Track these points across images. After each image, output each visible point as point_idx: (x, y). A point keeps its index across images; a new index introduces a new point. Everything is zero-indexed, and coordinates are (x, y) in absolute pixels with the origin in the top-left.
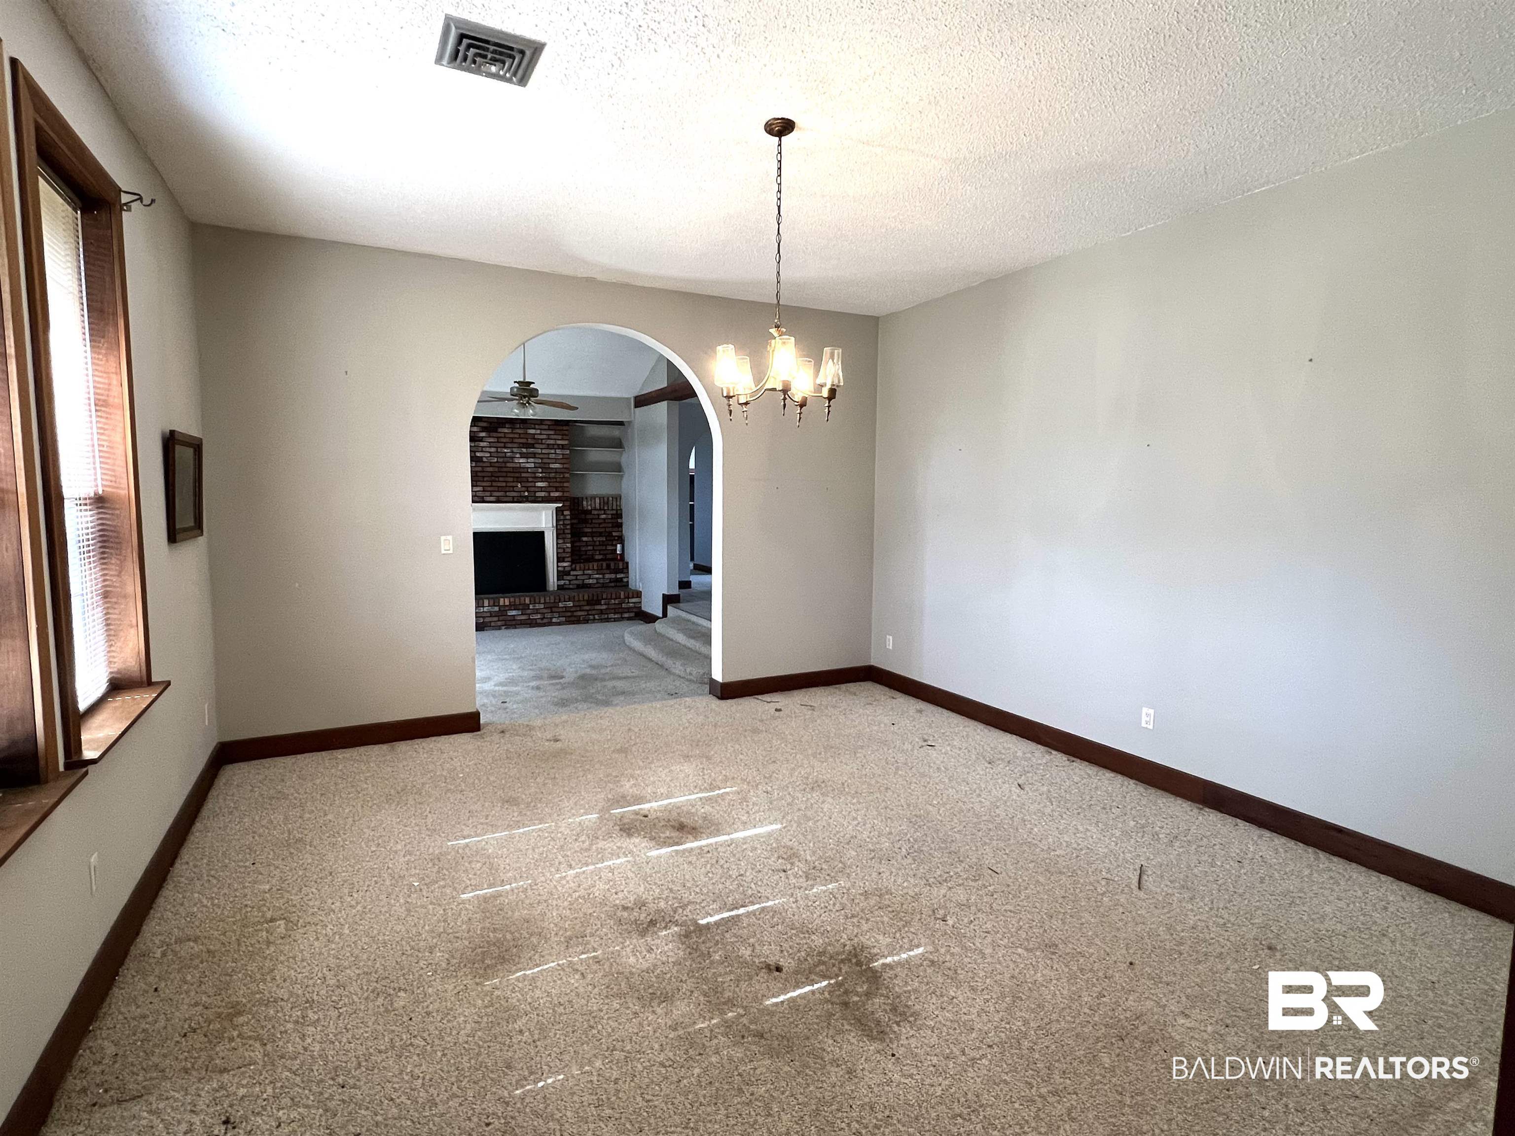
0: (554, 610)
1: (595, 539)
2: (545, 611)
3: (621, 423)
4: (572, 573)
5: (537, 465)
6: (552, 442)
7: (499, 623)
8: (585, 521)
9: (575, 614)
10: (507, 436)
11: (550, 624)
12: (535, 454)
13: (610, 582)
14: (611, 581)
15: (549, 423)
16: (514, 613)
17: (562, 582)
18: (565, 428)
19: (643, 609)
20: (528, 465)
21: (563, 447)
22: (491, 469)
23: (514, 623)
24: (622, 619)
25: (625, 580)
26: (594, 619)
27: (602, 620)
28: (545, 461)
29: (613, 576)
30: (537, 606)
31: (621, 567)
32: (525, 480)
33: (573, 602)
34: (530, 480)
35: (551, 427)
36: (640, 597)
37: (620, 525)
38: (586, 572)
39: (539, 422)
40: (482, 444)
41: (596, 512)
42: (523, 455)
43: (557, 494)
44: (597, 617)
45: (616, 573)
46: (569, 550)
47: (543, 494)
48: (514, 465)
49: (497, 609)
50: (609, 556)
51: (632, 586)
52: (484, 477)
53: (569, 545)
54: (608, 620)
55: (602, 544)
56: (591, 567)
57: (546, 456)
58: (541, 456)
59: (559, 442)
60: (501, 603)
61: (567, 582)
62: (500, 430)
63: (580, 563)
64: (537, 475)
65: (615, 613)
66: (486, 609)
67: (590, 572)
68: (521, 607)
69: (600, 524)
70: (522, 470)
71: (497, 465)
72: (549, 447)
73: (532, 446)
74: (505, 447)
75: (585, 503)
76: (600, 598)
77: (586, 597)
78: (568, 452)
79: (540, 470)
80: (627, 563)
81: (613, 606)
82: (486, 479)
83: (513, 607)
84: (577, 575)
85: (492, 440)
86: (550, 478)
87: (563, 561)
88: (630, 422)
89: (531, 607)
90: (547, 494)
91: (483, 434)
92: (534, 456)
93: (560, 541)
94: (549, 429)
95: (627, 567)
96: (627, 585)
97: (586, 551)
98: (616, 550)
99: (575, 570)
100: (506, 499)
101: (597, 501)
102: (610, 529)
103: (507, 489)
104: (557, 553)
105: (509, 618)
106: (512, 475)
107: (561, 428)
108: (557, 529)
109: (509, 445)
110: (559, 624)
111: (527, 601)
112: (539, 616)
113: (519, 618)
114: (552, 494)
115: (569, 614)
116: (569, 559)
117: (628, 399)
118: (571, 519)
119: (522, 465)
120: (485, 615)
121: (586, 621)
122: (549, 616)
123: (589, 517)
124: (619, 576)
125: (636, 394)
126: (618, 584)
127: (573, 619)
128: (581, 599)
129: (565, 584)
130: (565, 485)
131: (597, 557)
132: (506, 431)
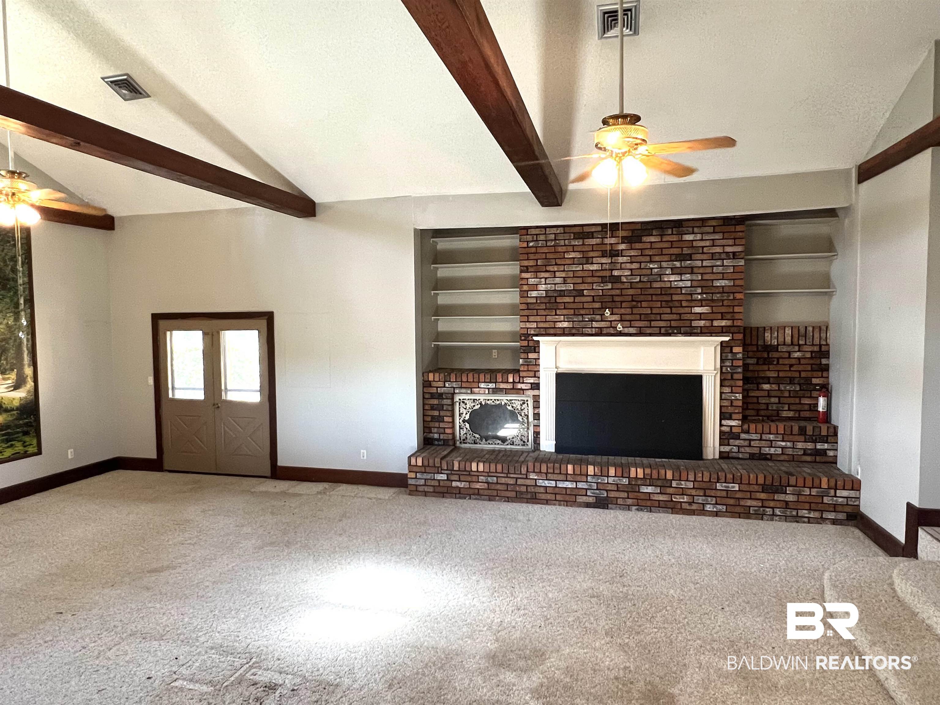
0: (708, 492)
1: (782, 387)
2: (694, 492)
3: (831, 213)
4: (743, 436)
5: (695, 284)
6: (718, 250)
7: (629, 502)
8: (767, 361)
9: (742, 503)
10: (654, 246)
11: (702, 512)
12: (692, 268)
13: (805, 454)
14: (805, 452)
15: (714, 223)
16: (650, 489)
17: (727, 449)
18: (739, 228)
19: (863, 509)
20: (681, 284)
21: (735, 256)
22: (631, 292)
23: (649, 503)
24: (821, 520)
25: (831, 453)
26: (774, 515)
27: (786, 518)
28: (706, 277)
29: (810, 446)
30: (683, 484)
31: (824, 433)
32: (677, 304)
33: (740, 484)
34: (684, 304)
35: (717, 229)
36: (859, 490)
37: (826, 368)
38: (764, 437)
39: (699, 224)
40: (621, 259)
41: (785, 349)
42: (675, 271)
43: (723, 323)
44: (777, 512)
45: (815, 442)
46: (740, 403)
47: (702, 323)
48: (662, 285)
49: (625, 481)
50: (807, 414)
51: (842, 465)
52: (622, 302)
53: (740, 396)
54: (797, 519)
55: (793, 395)
56: (773, 430)
57: (709, 270)
58: (701, 271)
59: (728, 249)
60: (633, 475)
61: (735, 449)
62: (644, 239)
63: (758, 421)
64: (695, 297)
65: (810, 510)
66: (611, 480)
67: (772, 437)
68: (659, 483)
69: (791, 366)
70: (672, 291)
71: (640, 285)
72: (713, 256)
73: (690, 257)
74: (651, 262)
75: (767, 335)
76: (784, 482)
77: (761, 481)
78: (742, 262)
79: (699, 290)
80: (836, 428)
81: (808, 499)
82: (624, 305)
83: (648, 480)
84: (750, 440)
85: (633, 253)
86: (712, 300)
87: (730, 418)
88: (847, 210)
89: (674, 484)
90: (708, 324)
91: (622, 247)
92: (692, 270)
93: (727, 390)
94: (714, 232)
95: (836, 434)
96: (834, 461)
97: (767, 404)
98: (816, 405)
99: (748, 432)
100: (649, 331)
101: (788, 331)
102: (809, 374)
103: (653, 317)
104: (721, 407)
105: (643, 497)
106: (660, 298)
107: (732, 228)
108: (722, 372)
109: (657, 258)
110: (717, 514)
111: (669, 475)
112: (686, 499)
113: (657, 497)
114: (716, 323)
115: (732, 502)
116: (740, 416)
117: (847, 172)
118: (744, 359)
119: (674, 284)
120: (609, 487)
121: (760, 516)
122: (700, 500)
123: (775, 355)
124: (819, 446)
125: (862, 159)
126: (818, 459)
127: (738, 509)
128: (753, 481)
129: (731, 452)
130: (737, 309)
131: (785, 414)
132: (652, 239)
